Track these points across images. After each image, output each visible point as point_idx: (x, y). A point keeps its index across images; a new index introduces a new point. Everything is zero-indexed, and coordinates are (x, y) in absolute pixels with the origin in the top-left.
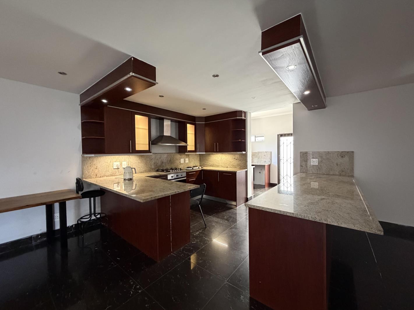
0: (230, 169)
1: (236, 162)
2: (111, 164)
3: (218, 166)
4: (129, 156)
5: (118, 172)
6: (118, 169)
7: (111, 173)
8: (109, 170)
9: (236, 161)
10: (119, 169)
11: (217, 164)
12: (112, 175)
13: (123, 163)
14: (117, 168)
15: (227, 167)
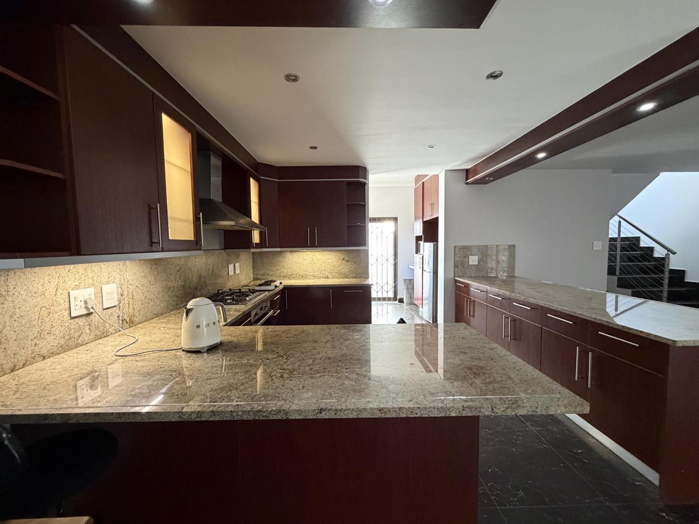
0: (334, 280)
1: (345, 267)
2: (62, 298)
3: (303, 277)
4: (121, 263)
5: (88, 331)
6: (89, 314)
7: (64, 338)
8: (53, 327)
9: (347, 264)
10: (92, 316)
11: (301, 272)
12: (65, 348)
13: (107, 289)
14: (85, 312)
15: (326, 278)
